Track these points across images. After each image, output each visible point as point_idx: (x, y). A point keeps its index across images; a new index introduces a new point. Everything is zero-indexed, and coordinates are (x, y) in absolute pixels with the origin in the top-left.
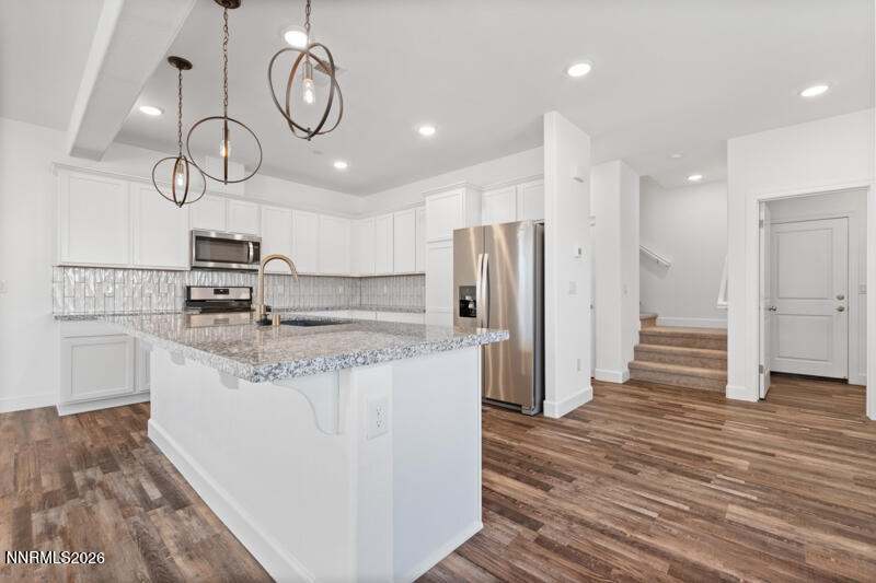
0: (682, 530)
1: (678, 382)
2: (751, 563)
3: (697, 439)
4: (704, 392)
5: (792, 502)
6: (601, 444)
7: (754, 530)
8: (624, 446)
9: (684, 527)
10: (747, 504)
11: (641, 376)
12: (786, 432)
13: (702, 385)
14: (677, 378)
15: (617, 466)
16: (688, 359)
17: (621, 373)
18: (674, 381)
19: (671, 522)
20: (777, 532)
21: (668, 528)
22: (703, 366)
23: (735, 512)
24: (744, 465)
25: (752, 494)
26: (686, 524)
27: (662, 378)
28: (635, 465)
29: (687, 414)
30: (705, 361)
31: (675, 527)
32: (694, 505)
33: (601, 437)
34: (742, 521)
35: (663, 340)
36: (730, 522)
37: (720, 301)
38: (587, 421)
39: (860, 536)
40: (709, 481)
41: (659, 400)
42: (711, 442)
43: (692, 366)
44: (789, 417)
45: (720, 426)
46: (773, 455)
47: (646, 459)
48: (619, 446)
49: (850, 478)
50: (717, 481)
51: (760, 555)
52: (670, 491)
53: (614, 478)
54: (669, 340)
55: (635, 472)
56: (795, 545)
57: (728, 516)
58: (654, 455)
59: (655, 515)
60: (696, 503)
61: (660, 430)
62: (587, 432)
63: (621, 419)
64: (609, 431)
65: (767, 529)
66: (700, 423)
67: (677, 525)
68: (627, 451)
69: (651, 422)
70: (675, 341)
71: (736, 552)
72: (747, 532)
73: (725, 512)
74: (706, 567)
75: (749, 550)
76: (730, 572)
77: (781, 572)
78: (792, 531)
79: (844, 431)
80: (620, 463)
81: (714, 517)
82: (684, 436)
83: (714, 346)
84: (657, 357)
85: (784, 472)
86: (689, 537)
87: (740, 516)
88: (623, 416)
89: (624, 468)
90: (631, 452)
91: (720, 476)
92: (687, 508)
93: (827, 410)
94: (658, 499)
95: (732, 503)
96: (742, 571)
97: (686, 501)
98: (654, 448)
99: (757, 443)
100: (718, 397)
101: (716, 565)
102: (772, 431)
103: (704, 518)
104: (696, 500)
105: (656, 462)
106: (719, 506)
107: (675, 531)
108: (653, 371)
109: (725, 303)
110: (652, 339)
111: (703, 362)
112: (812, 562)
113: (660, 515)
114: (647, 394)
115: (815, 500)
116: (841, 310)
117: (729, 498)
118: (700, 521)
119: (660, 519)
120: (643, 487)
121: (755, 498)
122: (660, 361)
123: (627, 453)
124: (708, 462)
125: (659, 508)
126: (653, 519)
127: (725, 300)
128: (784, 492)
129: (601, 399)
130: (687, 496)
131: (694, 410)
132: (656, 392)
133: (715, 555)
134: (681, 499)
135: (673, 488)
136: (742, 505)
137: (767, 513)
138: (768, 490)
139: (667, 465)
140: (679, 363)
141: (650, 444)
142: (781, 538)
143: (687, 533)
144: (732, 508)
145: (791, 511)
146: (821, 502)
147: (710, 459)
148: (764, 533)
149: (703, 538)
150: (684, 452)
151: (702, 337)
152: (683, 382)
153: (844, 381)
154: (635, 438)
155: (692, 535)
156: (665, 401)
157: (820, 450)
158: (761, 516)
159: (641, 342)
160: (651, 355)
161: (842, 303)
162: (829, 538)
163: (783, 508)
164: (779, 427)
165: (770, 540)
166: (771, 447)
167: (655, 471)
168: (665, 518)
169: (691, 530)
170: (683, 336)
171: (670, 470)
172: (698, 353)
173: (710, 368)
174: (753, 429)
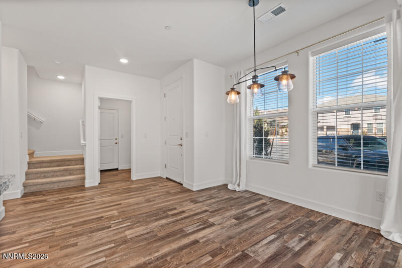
0: (120, 256)
1: (58, 186)
2: (149, 249)
3: (90, 211)
4: (74, 187)
5: (139, 218)
6: (40, 241)
7: (139, 236)
8: (56, 234)
9: (120, 254)
10: (130, 228)
11: (34, 189)
12: (117, 193)
13: (72, 184)
14: (58, 184)
15: (62, 248)
16: (62, 173)
17: (19, 191)
18: (56, 187)
19: (113, 257)
20: (145, 232)
21: (114, 260)
22: (70, 174)
23: (129, 234)
24: (115, 213)
25: (127, 223)
26: (119, 252)
27: (48, 187)
28: (72, 241)
29: (75, 201)
30: (71, 172)
31: (116, 257)
32: (114, 241)
33: (36, 237)
34: (134, 235)
35: (45, 165)
36: (131, 239)
37: (82, 141)
38: (14, 233)
39: (160, 218)
40: (110, 227)
41: (55, 199)
42: (96, 209)
43: (65, 176)
44: (113, 187)
45: (93, 201)
46: (120, 204)
47: (75, 234)
48: (53, 236)
49: (143, 201)
50: (113, 225)
51: (149, 244)
52: (99, 242)
53: (66, 256)
54: (49, 164)
55: (76, 244)
56: (152, 233)
57: (129, 237)
58: (77, 229)
59: (104, 259)
60: (114, 240)
61: (69, 215)
62: (21, 239)
63: (39, 220)
64: (37, 230)
65: (142, 233)
66: (84, 203)
67: (116, 255)
68: (60, 236)
69: (60, 213)
70: (53, 164)
71: (142, 249)
72: (138, 238)
73: (126, 236)
74: (140, 264)
75: (144, 245)
76: (147, 258)
77: (157, 245)
78: (147, 228)
79: (130, 186)
80: (62, 245)
81: (125, 241)
82: (83, 212)
83: (74, 163)
84: (43, 175)
85: (128, 208)
86: (124, 257)
87: (131, 234)
88: (40, 217)
89: (67, 247)
90: (64, 235)
91: (112, 222)
92: (113, 245)
93: (120, 181)
94: (98, 250)
95: (125, 230)
96: (150, 254)
97: (110, 242)
98: (74, 226)
99: (112, 202)
100: (81, 188)
101: (142, 260)
102: (113, 195)
103: (122, 244)
104: (113, 239)
105: (81, 232)
106: (123, 235)
107: (118, 259)
108: (42, 184)
109: (84, 142)
110: (37, 165)
111: (70, 172)
112: (160, 235)
113: (106, 257)
114: (44, 198)
115: (143, 214)
116: (116, 143)
117: (123, 229)
118: (122, 246)
119: (108, 259)
120: (87, 249)
121: (129, 224)
122: (45, 177)
123: (62, 237)
124: (103, 219)
125: (102, 254)
126: (105, 262)
127: (85, 140)
128: (134, 216)
129: (12, 213)
130: (108, 240)
131: (76, 198)
132: (48, 195)
133: (139, 256)
134: (107, 242)
135: (100, 240)
136: (129, 229)
137: (137, 227)
138: (130, 218)
139: (87, 230)
140: (57, 176)
141: (70, 225)
142: (147, 233)
143: (122, 256)
144: (127, 233)
145: (142, 222)
146: (145, 213)
147: (102, 217)
148: (142, 235)
149: (129, 253)
150: (90, 220)
151: (69, 160)
152: (61, 185)
153: (117, 169)
154: (58, 226)
155: (125, 255)
156: (57, 199)
157: (130, 196)
158: (137, 229)
159: (29, 168)
160: (39, 175)
161: (117, 141)
162: (156, 224)
163: (139, 222)
164: (113, 192)
165: (146, 236)
166: (118, 201)
167: (84, 238)
168: (109, 257)
169: (123, 253)
170: (58, 161)
171: (92, 232)
172: (68, 169)
173: (74, 175)
174: (106, 197)
